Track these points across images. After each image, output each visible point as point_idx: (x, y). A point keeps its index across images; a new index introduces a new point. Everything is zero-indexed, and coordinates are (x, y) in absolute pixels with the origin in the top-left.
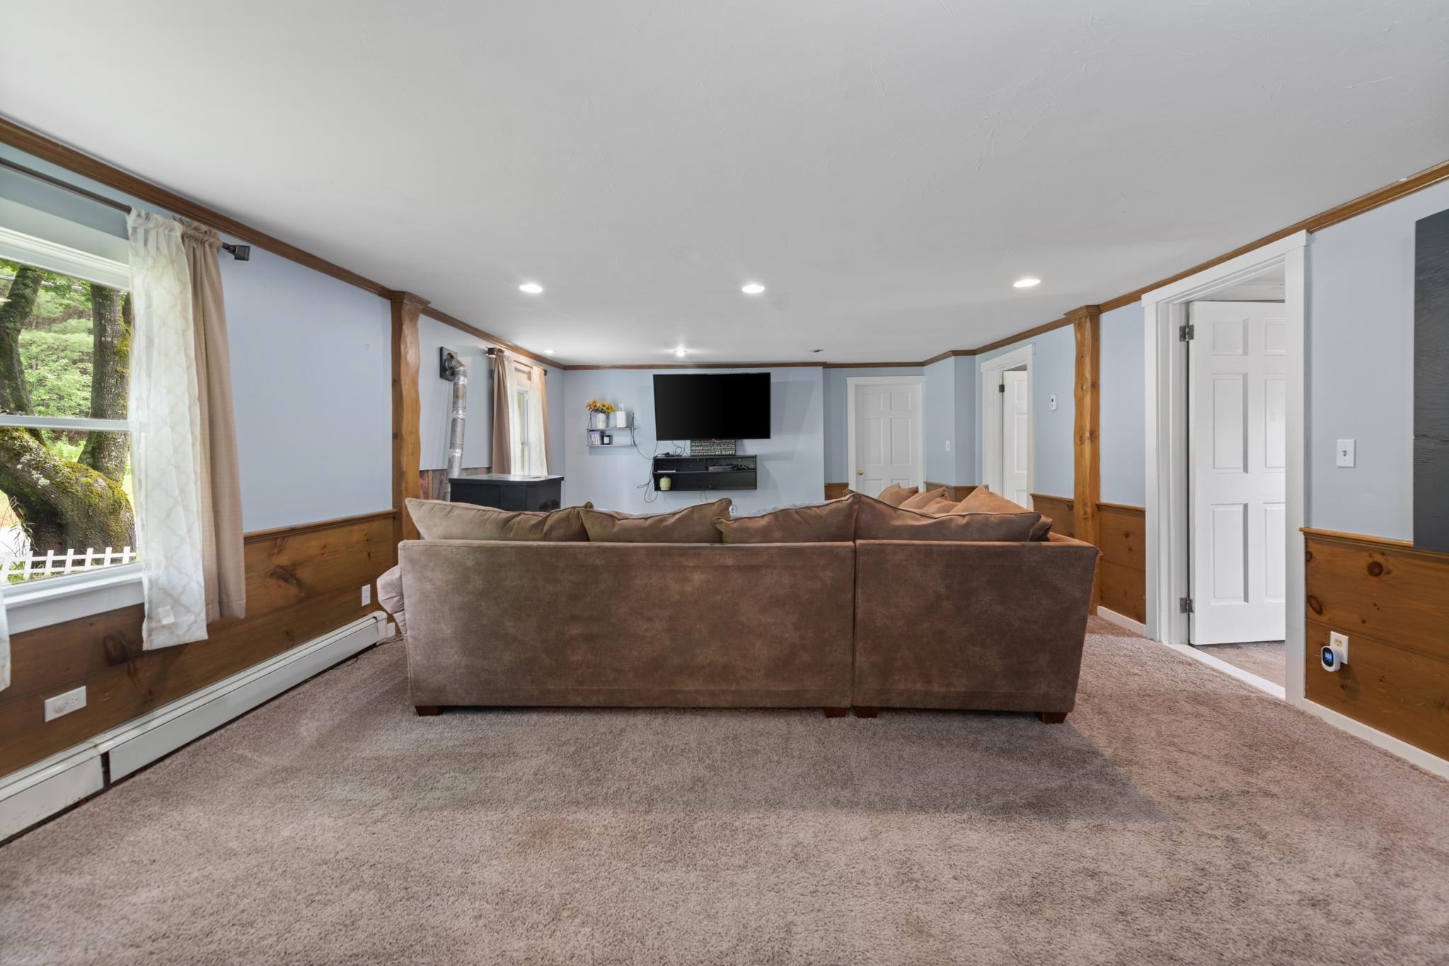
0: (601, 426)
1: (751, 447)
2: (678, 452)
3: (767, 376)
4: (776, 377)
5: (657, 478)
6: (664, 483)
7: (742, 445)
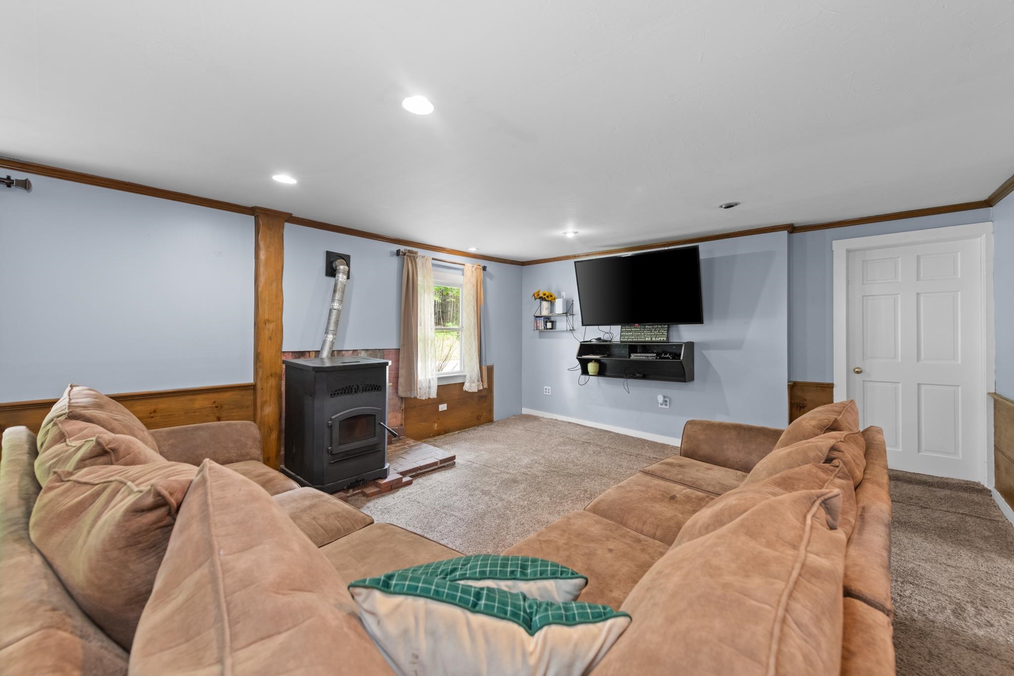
0: (545, 313)
1: (685, 333)
2: (606, 337)
3: (695, 250)
4: (705, 251)
5: (584, 364)
6: (592, 367)
7: (678, 331)
